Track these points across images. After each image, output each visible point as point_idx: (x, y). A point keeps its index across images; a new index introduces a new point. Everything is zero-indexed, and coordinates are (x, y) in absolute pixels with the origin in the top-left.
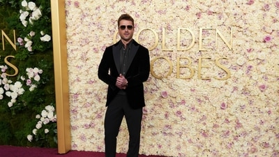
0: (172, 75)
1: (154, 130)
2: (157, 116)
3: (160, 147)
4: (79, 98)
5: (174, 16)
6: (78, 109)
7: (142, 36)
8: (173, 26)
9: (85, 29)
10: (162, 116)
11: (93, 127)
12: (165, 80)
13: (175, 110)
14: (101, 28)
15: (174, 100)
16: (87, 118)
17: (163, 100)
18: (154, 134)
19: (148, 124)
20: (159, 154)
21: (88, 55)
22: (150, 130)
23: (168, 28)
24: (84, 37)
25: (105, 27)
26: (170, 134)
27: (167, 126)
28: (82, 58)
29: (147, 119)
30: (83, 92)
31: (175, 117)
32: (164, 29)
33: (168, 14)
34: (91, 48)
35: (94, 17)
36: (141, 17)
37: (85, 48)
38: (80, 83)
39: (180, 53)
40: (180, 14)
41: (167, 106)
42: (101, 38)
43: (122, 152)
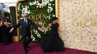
0: (92, 26)
1: (85, 43)
2: (87, 38)
3: (87, 48)
4: (62, 32)
5: (93, 7)
6: (62, 35)
7: (82, 14)
8: (93, 10)
9: (65, 13)
10: (88, 38)
11: (66, 41)
12: (89, 27)
13: (93, 37)
14: (69, 12)
15: (93, 34)
16: (64, 38)
17: (89, 34)
18: (85, 44)
19: (83, 41)
20: (87, 50)
21: (65, 20)
22: (84, 43)
23: (91, 11)
24: (64, 15)
25: (70, 12)
26: (91, 44)
27: (90, 42)
28: (63, 21)
29: (83, 39)
30: (64, 31)
31: (93, 39)
32: (89, 11)
33: (91, 7)
34: (66, 18)
35: (67, 9)
36: (82, 8)
37: (64, 18)
38: (63, 28)
39: (95, 18)
40: (95, 6)
41: (90, 35)
42: (69, 15)
43: (75, 49)
